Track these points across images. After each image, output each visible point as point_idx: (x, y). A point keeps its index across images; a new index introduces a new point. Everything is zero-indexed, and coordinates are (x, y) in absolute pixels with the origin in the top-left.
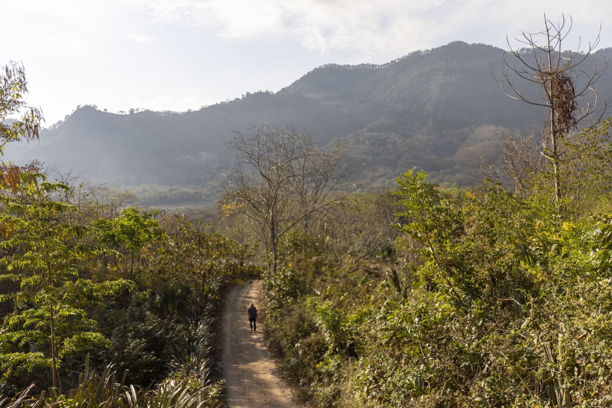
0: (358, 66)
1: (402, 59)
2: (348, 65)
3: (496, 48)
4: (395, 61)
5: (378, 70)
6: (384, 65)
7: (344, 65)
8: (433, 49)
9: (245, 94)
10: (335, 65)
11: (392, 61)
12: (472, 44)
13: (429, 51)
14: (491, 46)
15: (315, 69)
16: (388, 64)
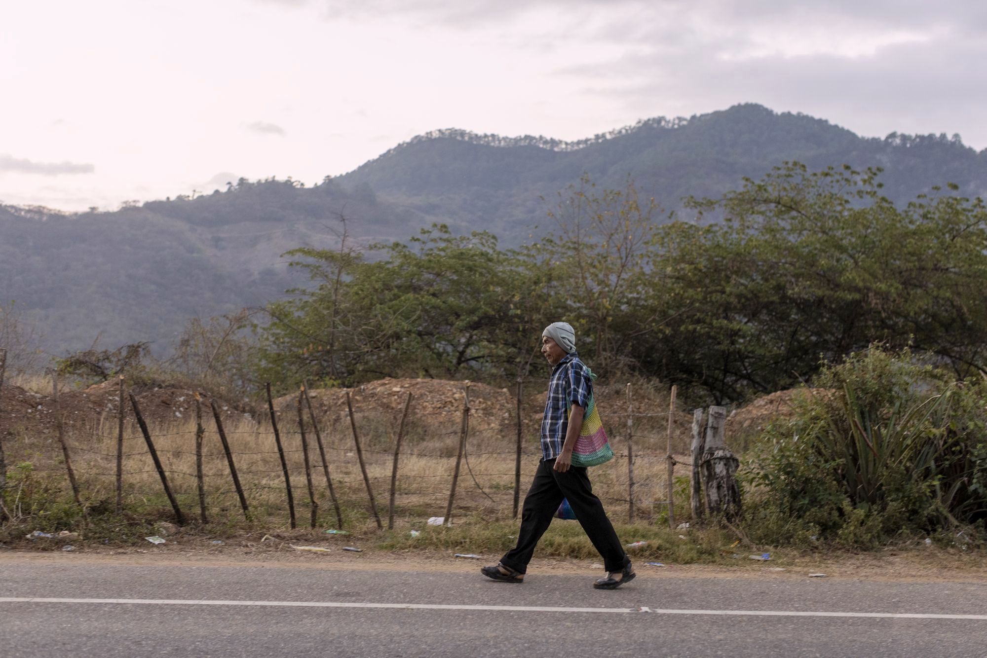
0: (517, 140)
1: (620, 132)
2: (493, 136)
3: (836, 126)
4: (604, 135)
5: (564, 154)
6: (579, 143)
7: (486, 136)
8: (694, 117)
9: (235, 183)
10: (462, 133)
11: (597, 137)
12: (783, 114)
13: (685, 119)
14: (826, 121)
15: (416, 137)
16: (587, 140)
